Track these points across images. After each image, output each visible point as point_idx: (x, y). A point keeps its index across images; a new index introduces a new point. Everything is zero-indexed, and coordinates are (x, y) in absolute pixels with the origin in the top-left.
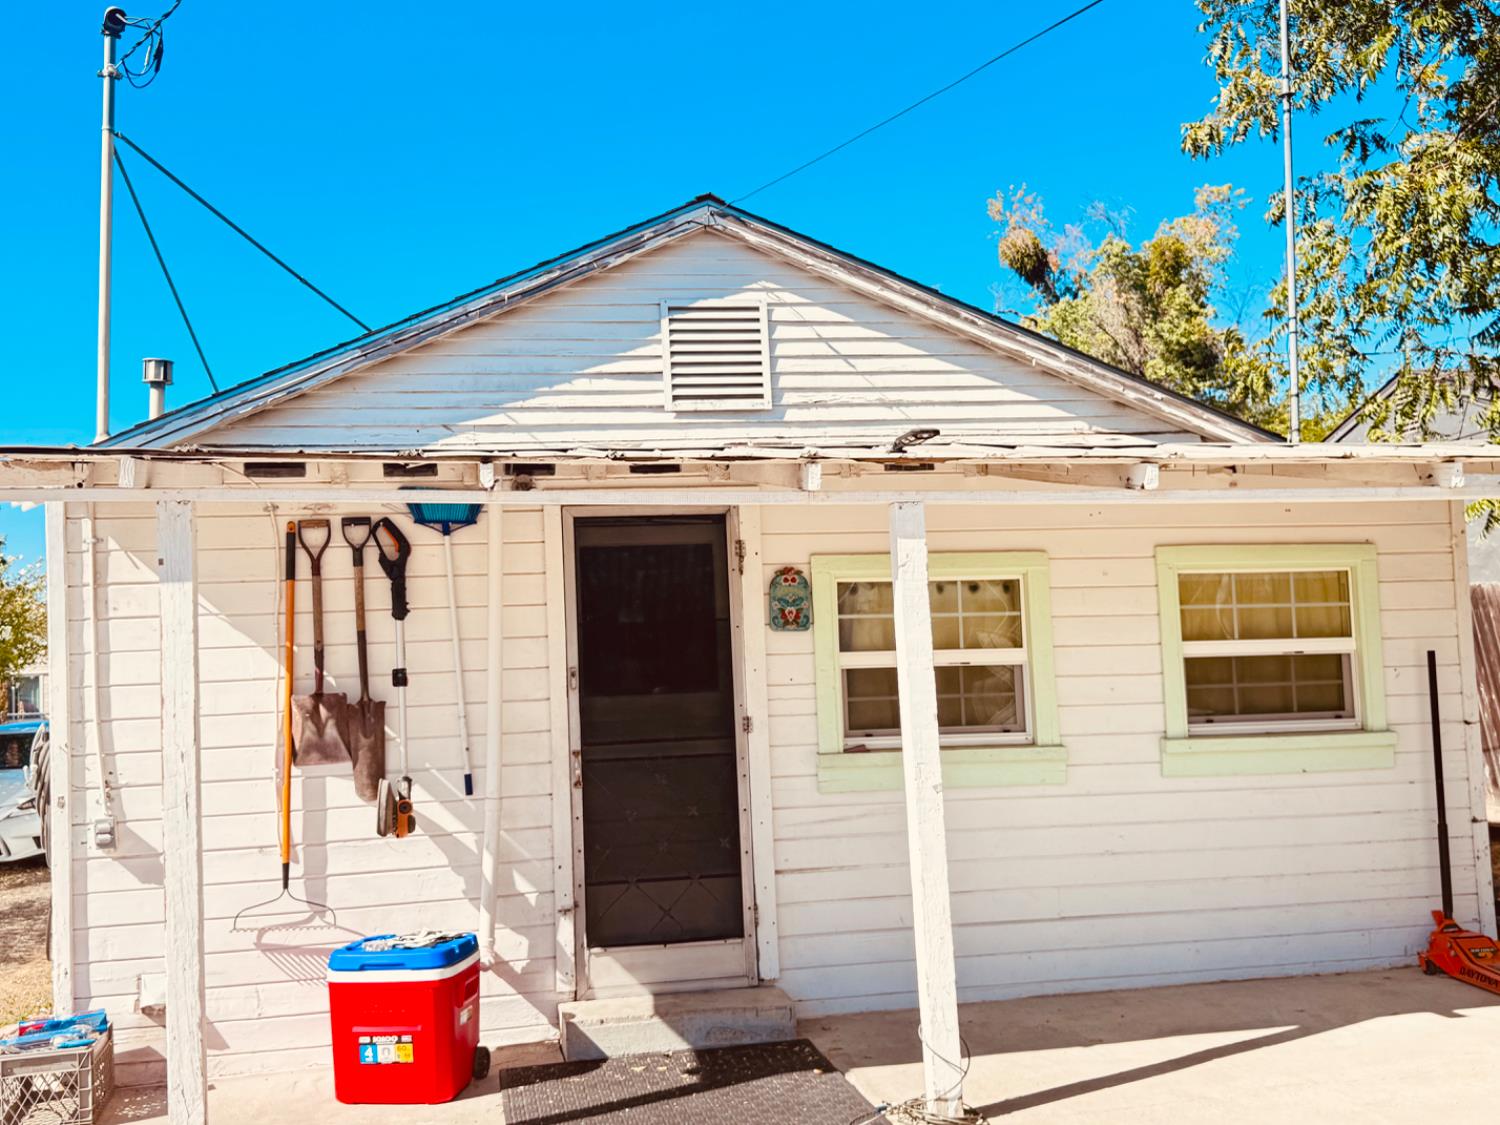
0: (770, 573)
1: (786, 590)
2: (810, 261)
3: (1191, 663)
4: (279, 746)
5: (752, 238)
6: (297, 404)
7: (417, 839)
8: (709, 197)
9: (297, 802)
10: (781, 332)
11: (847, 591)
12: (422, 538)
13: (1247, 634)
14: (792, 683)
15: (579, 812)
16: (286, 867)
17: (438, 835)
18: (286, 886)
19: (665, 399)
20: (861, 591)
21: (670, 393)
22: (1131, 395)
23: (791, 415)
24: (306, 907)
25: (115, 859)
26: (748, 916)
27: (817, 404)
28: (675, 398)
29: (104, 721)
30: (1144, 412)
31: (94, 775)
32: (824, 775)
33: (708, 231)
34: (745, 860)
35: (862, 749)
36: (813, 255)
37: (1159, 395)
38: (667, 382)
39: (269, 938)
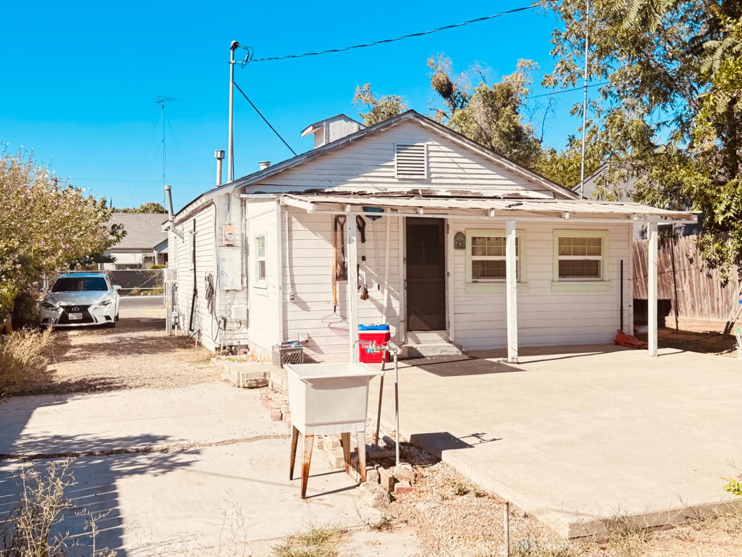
0: (455, 234)
1: (459, 238)
2: (441, 132)
3: (561, 262)
4: (333, 275)
5: (424, 124)
6: (286, 172)
7: (368, 301)
8: (412, 111)
9: (338, 290)
10: (431, 154)
11: (474, 239)
12: (368, 221)
13: (575, 254)
14: (459, 264)
15: (406, 296)
16: (335, 307)
17: (373, 301)
18: (335, 311)
19: (395, 174)
20: (477, 239)
21: (396, 172)
22: (534, 179)
23: (433, 181)
24: (340, 317)
25: (294, 303)
26: (447, 324)
27: (441, 178)
28: (398, 174)
29: (291, 267)
30: (537, 184)
31: (289, 282)
32: (467, 288)
33: (410, 121)
34: (446, 310)
35: (477, 282)
36: (442, 130)
37: (542, 179)
38: (395, 169)
39: (332, 325)
